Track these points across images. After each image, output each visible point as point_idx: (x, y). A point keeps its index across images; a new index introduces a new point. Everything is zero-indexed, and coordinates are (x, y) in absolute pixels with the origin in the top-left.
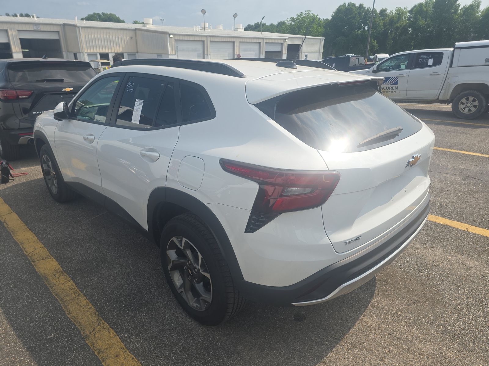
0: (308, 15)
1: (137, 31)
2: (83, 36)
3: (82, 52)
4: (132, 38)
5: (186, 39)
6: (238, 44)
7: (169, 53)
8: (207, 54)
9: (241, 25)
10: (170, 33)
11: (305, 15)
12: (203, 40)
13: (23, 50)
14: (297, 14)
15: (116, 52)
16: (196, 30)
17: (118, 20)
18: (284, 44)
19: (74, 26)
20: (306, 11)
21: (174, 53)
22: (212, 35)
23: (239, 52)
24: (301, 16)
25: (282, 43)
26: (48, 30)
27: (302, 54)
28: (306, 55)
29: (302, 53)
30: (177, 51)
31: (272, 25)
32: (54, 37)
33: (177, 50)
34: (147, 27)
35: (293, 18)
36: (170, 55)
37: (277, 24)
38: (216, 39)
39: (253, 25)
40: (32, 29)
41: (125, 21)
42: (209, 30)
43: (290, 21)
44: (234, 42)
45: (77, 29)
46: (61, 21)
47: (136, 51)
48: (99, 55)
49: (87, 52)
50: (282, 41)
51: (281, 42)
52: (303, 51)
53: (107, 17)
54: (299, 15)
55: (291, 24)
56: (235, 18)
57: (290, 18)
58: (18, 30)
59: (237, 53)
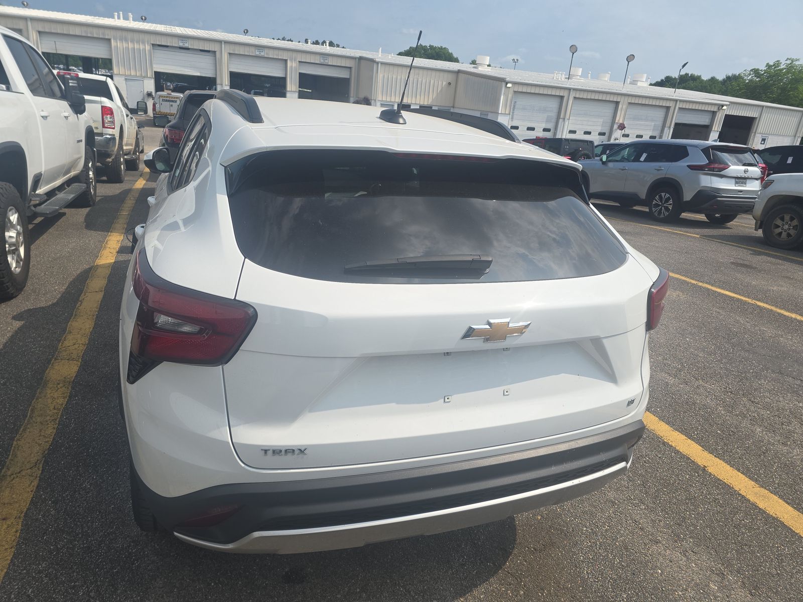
0: (790, 68)
1: (461, 75)
2: (380, 76)
3: (374, 100)
4: (450, 84)
5: (532, 92)
6: (624, 107)
7: (500, 112)
8: (564, 119)
9: (645, 75)
10: (508, 79)
11: (784, 67)
12: (561, 94)
13: (300, 89)
14: (768, 64)
15: (422, 103)
16: (558, 78)
17: (450, 58)
18: (718, 113)
19: (372, 61)
20: (788, 59)
21: (507, 112)
22: (580, 87)
23: (624, 120)
24: (775, 68)
25: (713, 112)
26: (312, 61)
27: (755, 135)
28: (764, 138)
29: (755, 133)
30: (514, 110)
31: (713, 80)
32: (343, 74)
33: (514, 108)
34: (479, 69)
35: (758, 70)
36: (499, 115)
37: (724, 80)
38: (585, 96)
39: (675, 78)
40: (318, 62)
41: (459, 59)
42: (582, 81)
43: (750, 74)
44: (617, 103)
45: (375, 66)
46: (357, 53)
47: (452, 105)
48: (397, 105)
49: (381, 99)
50: (715, 109)
51: (712, 110)
52: (759, 130)
53: (435, 52)
54: (772, 66)
55: (751, 81)
56: (628, 62)
57: (752, 70)
58: (300, 62)
59: (619, 120)
